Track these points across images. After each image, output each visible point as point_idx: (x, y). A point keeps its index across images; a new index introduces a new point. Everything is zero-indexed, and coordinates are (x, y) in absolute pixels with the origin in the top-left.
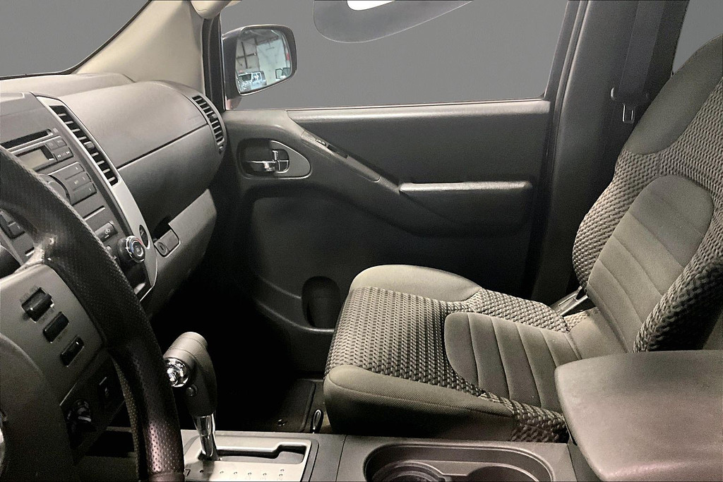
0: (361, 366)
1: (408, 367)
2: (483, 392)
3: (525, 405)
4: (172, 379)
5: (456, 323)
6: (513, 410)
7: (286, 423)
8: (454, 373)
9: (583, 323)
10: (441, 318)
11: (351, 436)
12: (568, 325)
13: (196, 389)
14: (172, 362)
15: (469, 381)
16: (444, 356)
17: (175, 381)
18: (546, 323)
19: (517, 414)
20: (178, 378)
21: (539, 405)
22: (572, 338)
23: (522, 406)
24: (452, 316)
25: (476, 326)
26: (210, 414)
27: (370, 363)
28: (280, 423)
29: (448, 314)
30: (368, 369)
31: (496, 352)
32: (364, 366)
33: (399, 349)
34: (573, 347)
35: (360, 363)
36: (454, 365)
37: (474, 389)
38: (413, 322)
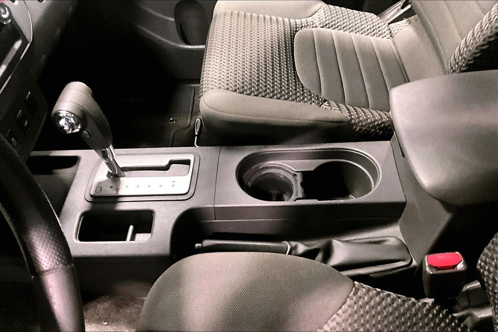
0: (228, 89)
1: (266, 86)
2: (325, 101)
3: (357, 108)
4: (66, 128)
5: (303, 39)
6: (350, 116)
7: (176, 121)
8: (303, 87)
9: (405, 30)
10: (291, 36)
11: (224, 147)
12: (392, 32)
13: (90, 131)
14: (63, 114)
15: (314, 92)
16: (294, 73)
17: (69, 129)
18: (375, 32)
19: (352, 119)
20: (72, 126)
21: (367, 107)
22: (394, 43)
23: (354, 109)
24: (301, 33)
25: (320, 41)
26: (108, 147)
27: (236, 86)
28: (171, 121)
29: (296, 31)
30: (234, 91)
31: (336, 63)
32: (230, 89)
33: (258, 70)
34: (395, 51)
35: (226, 87)
36: (303, 79)
37: (318, 99)
38: (269, 43)
